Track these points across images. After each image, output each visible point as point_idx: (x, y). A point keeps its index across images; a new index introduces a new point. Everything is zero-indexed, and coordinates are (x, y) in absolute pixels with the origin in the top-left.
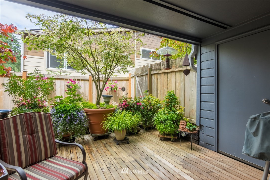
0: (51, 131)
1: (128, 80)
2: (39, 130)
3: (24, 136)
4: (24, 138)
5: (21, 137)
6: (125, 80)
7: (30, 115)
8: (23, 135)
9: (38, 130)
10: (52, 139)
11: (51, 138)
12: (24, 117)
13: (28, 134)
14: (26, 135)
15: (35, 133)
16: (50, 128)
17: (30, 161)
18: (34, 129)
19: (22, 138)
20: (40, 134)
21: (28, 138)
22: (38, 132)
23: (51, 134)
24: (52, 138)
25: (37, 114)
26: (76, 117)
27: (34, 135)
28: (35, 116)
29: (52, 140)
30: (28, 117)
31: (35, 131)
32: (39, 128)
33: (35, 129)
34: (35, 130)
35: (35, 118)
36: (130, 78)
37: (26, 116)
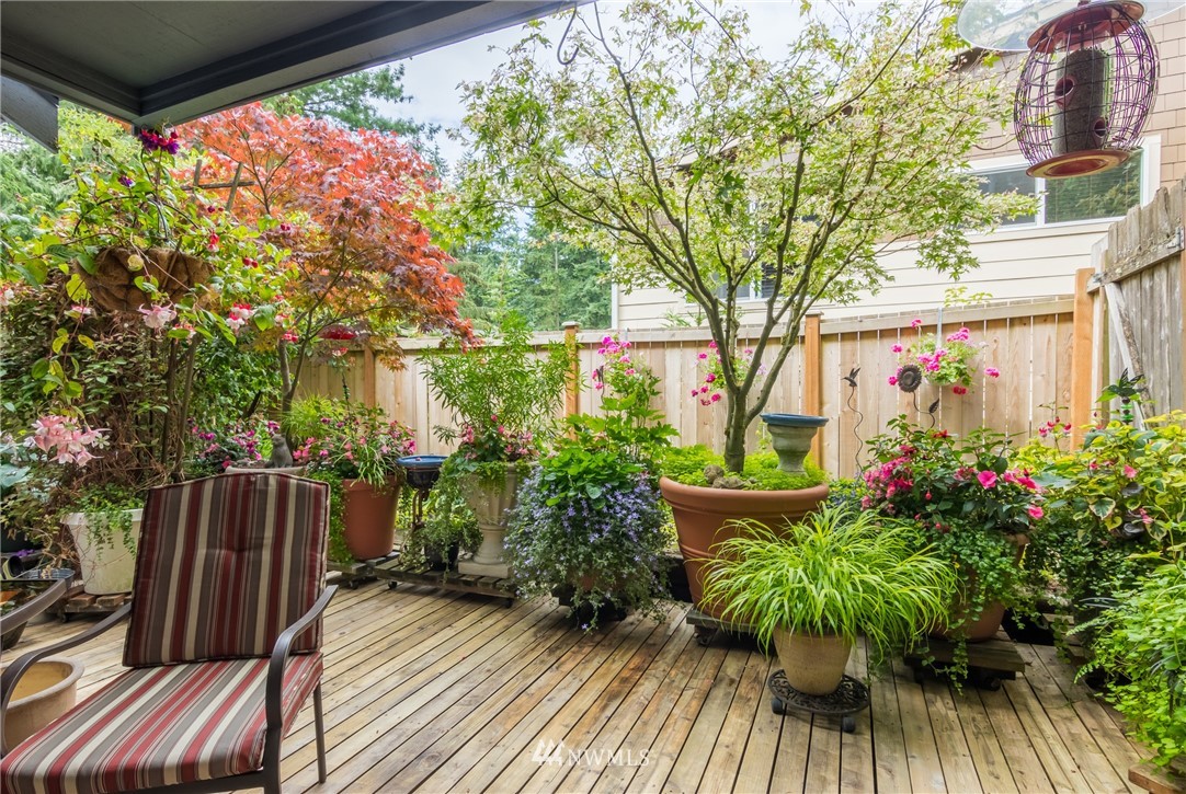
0: (308, 552)
1: (1067, 317)
2: (265, 542)
3: (212, 551)
4: (208, 558)
5: (201, 552)
6: (1045, 319)
7: (249, 482)
8: (208, 548)
9: (263, 538)
10: (306, 583)
11: (301, 579)
12: (228, 487)
13: (229, 547)
14: (221, 548)
15: (250, 549)
16: (309, 542)
17: (209, 646)
18: (251, 533)
19: (203, 557)
20: (266, 556)
21: (221, 562)
22: (260, 547)
23: (307, 564)
24: (306, 579)
25: (272, 481)
26: (599, 513)
27: (247, 554)
28: (263, 488)
29: (306, 589)
30: (241, 489)
31: (253, 541)
32: (269, 533)
33: (254, 536)
34: (251, 538)
35: (264, 493)
36: (1079, 303)
37: (236, 485)
